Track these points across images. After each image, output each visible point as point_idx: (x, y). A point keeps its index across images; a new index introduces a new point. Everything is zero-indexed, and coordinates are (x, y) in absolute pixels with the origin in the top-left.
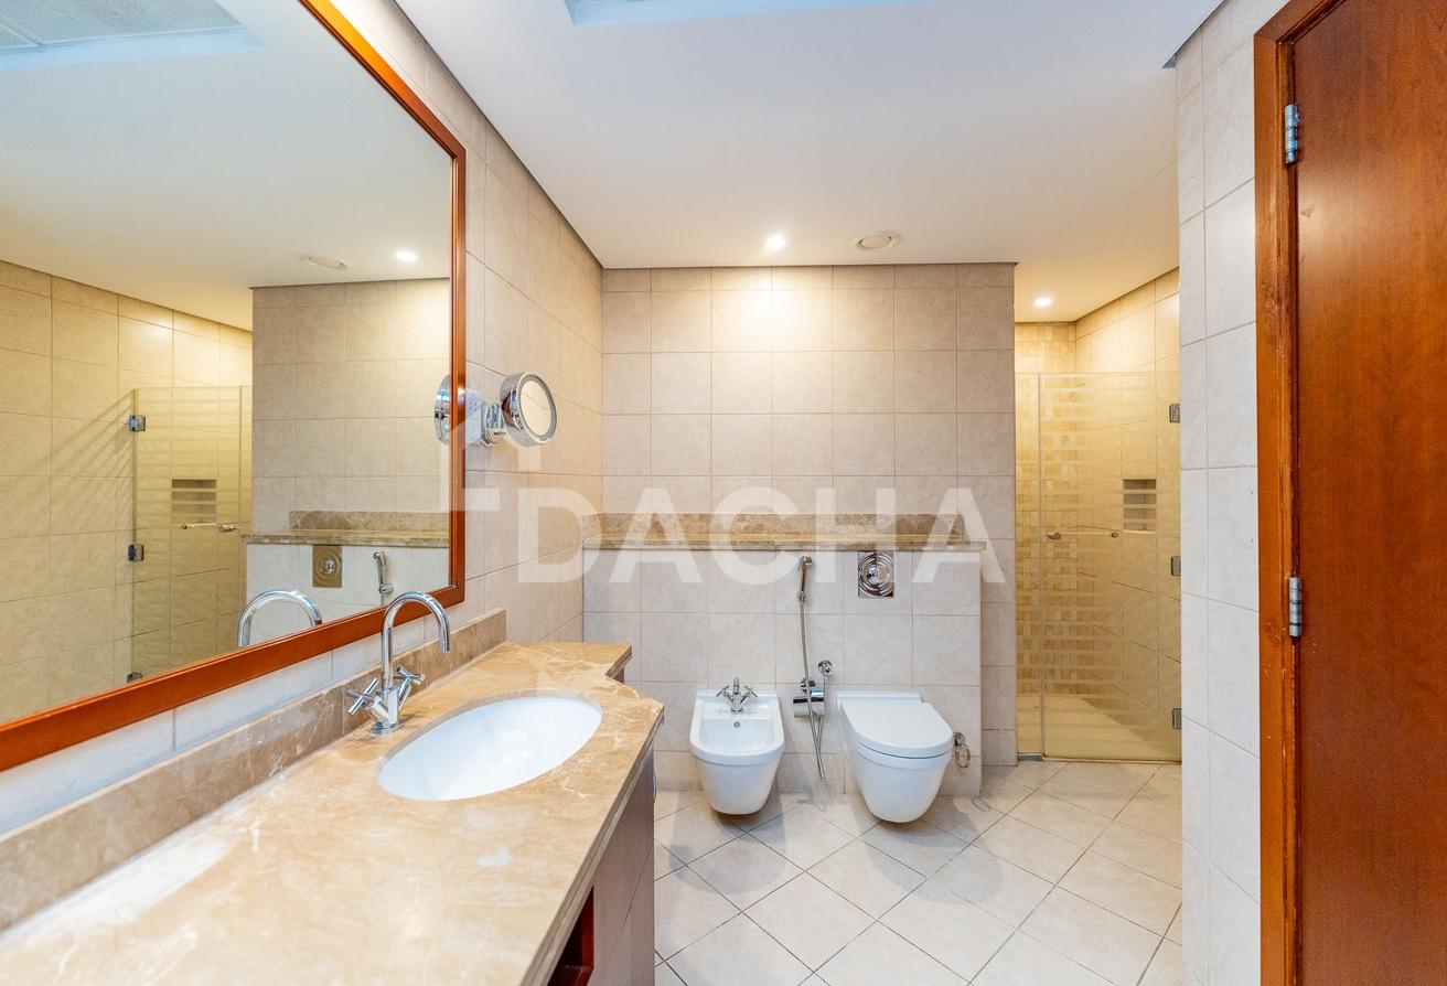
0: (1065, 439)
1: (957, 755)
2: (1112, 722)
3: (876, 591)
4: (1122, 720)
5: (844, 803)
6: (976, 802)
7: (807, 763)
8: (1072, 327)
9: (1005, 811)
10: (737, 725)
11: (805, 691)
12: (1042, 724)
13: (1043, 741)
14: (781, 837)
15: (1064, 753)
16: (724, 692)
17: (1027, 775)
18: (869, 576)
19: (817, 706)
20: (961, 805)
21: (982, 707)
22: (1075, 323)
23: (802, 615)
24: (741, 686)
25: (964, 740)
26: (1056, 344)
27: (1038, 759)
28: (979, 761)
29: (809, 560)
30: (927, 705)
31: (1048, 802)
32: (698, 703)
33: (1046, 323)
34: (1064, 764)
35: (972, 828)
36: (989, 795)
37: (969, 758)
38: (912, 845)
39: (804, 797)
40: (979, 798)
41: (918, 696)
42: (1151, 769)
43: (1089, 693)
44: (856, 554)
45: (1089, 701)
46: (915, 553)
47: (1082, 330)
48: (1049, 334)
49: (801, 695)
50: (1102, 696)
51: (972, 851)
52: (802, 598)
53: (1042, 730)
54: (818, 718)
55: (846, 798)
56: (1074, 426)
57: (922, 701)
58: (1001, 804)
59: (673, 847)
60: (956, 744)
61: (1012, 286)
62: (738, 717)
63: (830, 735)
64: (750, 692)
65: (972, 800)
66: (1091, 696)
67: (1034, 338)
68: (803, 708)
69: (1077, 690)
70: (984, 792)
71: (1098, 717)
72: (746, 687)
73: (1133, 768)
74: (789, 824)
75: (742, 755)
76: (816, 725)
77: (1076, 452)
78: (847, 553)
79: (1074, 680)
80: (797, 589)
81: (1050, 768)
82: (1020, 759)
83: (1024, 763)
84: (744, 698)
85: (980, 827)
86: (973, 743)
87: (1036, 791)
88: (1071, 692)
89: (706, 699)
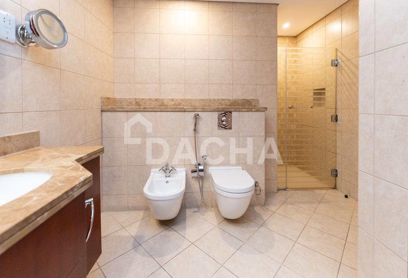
0: (292, 77)
1: (256, 190)
2: (309, 175)
3: (225, 127)
4: (312, 174)
5: (212, 211)
6: (264, 208)
7: (198, 195)
8: (295, 38)
9: (274, 211)
10: (167, 182)
11: (196, 167)
12: (286, 177)
13: (286, 183)
14: (185, 228)
15: (293, 187)
16: (162, 169)
17: (281, 196)
18: (223, 121)
19: (201, 174)
20: (257, 209)
21: (265, 171)
22: (296, 37)
23: (195, 137)
24: (170, 166)
25: (259, 184)
26: (290, 44)
27: (285, 190)
28: (264, 192)
29: (198, 115)
30: (245, 171)
31: (290, 206)
32: (152, 174)
33: (286, 36)
34: (294, 191)
35: (262, 219)
36: (268, 205)
37: (260, 191)
38: (239, 228)
39: (196, 210)
40: (264, 206)
41: (241, 168)
42: (324, 191)
43: (300, 165)
44: (217, 113)
45: (300, 168)
46: (240, 113)
47: (299, 39)
48: (287, 40)
49: (195, 169)
50: (304, 166)
51: (262, 229)
52: (195, 130)
53: (286, 179)
54: (202, 178)
55: (213, 209)
56: (295, 72)
57: (243, 170)
58: (272, 208)
59: (136, 236)
60: (256, 186)
61: (277, 13)
62: (168, 179)
63: (206, 185)
64: (173, 168)
65: (262, 207)
66: (300, 166)
67: (283, 42)
68: (195, 174)
69: (296, 164)
70: (265, 204)
71: (304, 173)
72: (171, 167)
73: (318, 191)
74: (188, 222)
75: (167, 195)
76: (201, 181)
77: (296, 82)
78: (213, 113)
79: (295, 161)
80: (193, 127)
81: (289, 193)
82: (278, 190)
83: (280, 191)
84: (171, 171)
85: (265, 218)
86: (262, 186)
87: (285, 202)
88: (294, 165)
89: (155, 172)
